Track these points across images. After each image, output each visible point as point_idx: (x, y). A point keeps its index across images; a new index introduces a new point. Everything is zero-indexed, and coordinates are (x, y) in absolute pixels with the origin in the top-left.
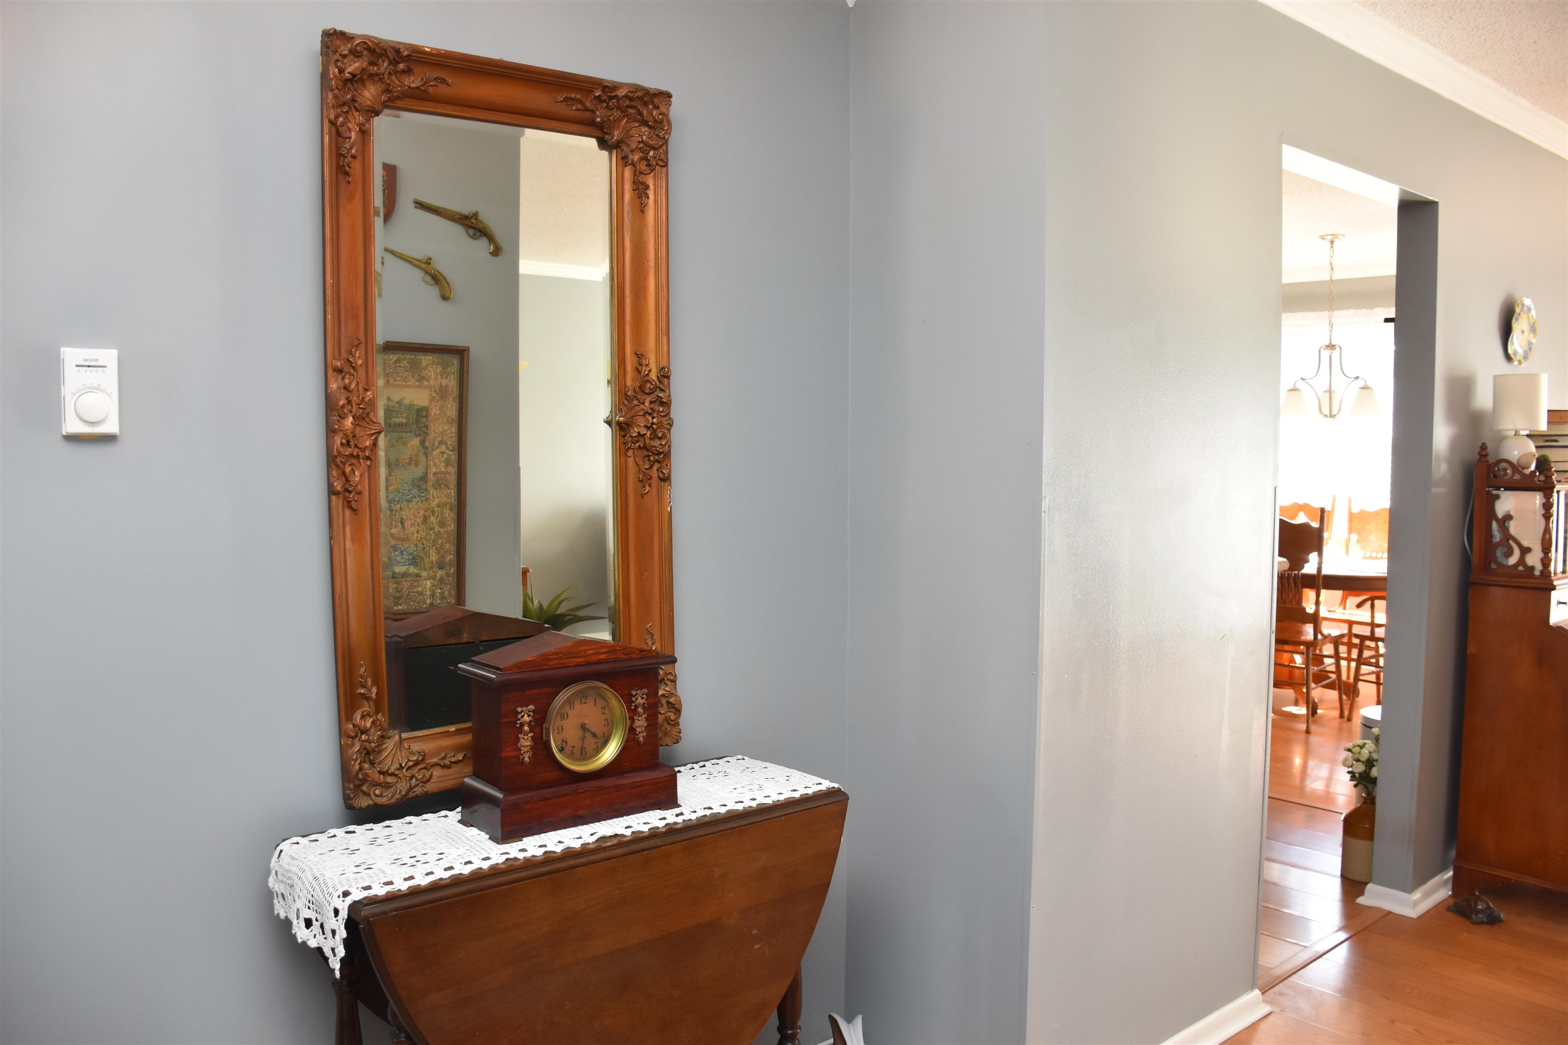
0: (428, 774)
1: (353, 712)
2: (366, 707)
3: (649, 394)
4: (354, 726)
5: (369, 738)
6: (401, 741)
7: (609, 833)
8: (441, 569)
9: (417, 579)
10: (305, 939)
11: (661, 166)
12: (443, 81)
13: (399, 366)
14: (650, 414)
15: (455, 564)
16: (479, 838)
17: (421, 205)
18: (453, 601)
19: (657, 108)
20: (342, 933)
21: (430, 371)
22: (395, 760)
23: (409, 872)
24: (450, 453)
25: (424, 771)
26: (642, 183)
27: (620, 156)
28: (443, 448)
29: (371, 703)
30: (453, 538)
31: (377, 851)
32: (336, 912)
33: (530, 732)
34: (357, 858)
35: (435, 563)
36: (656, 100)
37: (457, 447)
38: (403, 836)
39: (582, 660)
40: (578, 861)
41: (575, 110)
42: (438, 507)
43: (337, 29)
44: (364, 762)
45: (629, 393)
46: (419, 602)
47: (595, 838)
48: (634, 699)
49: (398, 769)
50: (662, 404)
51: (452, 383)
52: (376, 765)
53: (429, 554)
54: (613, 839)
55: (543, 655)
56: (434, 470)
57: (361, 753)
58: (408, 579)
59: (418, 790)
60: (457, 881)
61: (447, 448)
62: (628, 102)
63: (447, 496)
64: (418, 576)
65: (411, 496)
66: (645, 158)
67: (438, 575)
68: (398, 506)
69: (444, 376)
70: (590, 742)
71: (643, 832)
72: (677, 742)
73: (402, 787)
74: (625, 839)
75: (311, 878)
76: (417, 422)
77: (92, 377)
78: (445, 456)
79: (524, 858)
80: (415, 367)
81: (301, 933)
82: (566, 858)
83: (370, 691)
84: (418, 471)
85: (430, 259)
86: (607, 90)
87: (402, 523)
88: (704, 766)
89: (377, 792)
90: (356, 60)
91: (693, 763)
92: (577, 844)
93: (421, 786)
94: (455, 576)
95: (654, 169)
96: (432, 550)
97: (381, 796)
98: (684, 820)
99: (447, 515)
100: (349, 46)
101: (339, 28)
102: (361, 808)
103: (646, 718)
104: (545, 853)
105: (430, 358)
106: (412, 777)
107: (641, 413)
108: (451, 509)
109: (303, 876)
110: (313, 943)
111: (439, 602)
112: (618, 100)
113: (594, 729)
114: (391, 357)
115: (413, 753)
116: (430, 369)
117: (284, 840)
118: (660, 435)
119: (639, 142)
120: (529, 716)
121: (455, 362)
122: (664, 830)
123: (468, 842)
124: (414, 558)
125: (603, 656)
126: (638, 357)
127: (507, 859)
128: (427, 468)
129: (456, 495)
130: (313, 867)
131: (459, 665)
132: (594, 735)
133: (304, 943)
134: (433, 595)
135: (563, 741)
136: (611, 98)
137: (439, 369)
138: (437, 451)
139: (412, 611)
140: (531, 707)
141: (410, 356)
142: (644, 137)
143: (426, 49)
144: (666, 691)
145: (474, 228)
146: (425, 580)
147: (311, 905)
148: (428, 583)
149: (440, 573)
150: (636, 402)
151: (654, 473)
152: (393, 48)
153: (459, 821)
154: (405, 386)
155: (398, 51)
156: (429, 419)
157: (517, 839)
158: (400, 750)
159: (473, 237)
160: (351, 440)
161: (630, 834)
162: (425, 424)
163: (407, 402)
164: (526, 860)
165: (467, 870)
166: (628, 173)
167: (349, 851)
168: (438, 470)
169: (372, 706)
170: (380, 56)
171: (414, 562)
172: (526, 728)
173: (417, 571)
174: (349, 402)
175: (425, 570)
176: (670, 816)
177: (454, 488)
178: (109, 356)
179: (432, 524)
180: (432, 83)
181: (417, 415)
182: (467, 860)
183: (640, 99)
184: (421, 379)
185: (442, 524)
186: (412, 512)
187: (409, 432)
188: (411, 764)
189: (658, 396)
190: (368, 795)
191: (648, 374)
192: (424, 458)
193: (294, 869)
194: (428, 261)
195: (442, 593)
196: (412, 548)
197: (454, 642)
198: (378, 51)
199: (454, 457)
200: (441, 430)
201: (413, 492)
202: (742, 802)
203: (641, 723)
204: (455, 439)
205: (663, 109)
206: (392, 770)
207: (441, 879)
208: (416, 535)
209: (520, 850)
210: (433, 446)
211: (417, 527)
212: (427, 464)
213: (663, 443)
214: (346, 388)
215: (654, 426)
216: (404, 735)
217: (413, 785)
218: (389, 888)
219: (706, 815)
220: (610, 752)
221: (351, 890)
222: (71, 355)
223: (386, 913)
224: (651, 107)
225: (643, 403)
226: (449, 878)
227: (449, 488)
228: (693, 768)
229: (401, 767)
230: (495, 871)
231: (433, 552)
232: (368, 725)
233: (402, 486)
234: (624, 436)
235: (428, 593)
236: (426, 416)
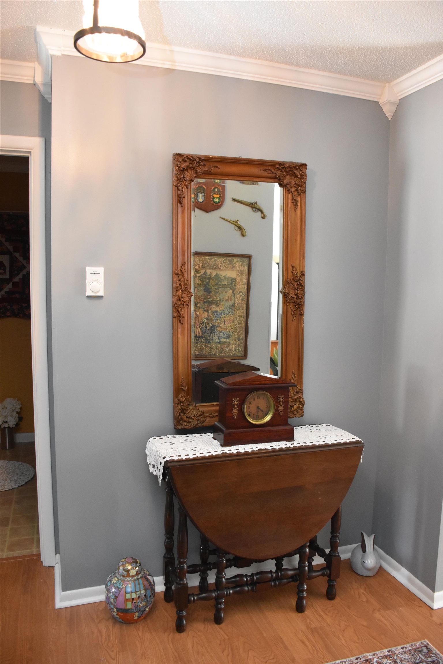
0: (204, 420)
1: (178, 395)
2: (183, 394)
3: (296, 282)
4: (178, 400)
5: (184, 405)
6: (195, 406)
7: (263, 448)
8: (239, 340)
9: (230, 344)
10: (152, 471)
11: (303, 193)
12: (217, 167)
13: (225, 262)
14: (297, 289)
15: (244, 339)
16: (216, 444)
17: (235, 200)
18: (243, 353)
19: (301, 170)
20: (162, 471)
21: (237, 264)
22: (193, 413)
23: (187, 453)
24: (244, 296)
25: (203, 418)
26: (295, 200)
27: (287, 190)
28: (241, 294)
29: (185, 392)
30: (244, 329)
31: (180, 445)
32: (161, 463)
33: (237, 407)
34: (172, 446)
35: (236, 338)
36: (301, 168)
37: (247, 294)
38: (191, 440)
39: (258, 382)
40: (249, 456)
41: (268, 173)
42: (239, 317)
43: (177, 153)
44: (181, 413)
45: (289, 281)
46: (229, 353)
47: (257, 449)
48: (279, 399)
49: (193, 417)
50: (302, 286)
51: (245, 269)
52: (185, 414)
53: (234, 334)
54: (264, 450)
55: (244, 380)
56: (237, 302)
57: (180, 410)
58: (226, 344)
59: (200, 425)
60: (204, 458)
61: (243, 294)
62: (290, 169)
63: (242, 313)
64: (230, 343)
65: (228, 312)
66: (296, 190)
67: (238, 343)
68: (223, 316)
69: (242, 266)
70: (260, 413)
71: (276, 449)
72: (302, 416)
73: (194, 423)
74: (269, 451)
75: (156, 451)
76: (231, 284)
77: (95, 277)
78: (242, 297)
79: (229, 453)
80: (231, 262)
81: (151, 469)
82: (244, 455)
83: (185, 388)
84: (231, 303)
85: (238, 221)
86: (281, 165)
87: (224, 322)
88: (312, 427)
89: (185, 424)
90: (184, 163)
91: (308, 425)
92: (250, 450)
93: (202, 424)
94: (244, 344)
95: (301, 194)
96: (235, 333)
97: (186, 425)
98: (293, 446)
99: (242, 320)
100: (182, 158)
101: (178, 152)
102: (179, 429)
103: (283, 406)
104: (237, 452)
105: (237, 259)
106: (199, 420)
107: (293, 289)
108: (243, 318)
109: (154, 450)
110: (155, 473)
111: (237, 353)
112: (285, 168)
113: (262, 409)
114: (222, 259)
115: (199, 412)
116: (237, 263)
117: (152, 437)
118: (300, 297)
119: (294, 184)
120: (237, 402)
121: (247, 261)
122: (285, 449)
123: (212, 445)
124: (228, 336)
125: (267, 382)
126: (293, 267)
127: (223, 453)
128: (234, 302)
129: (245, 312)
130: (157, 447)
131: (215, 381)
132: (262, 411)
133: (152, 473)
134: (235, 351)
135: (250, 412)
136: (283, 168)
137: (241, 263)
138: (239, 295)
139: (227, 356)
140: (238, 399)
141: (229, 258)
142: (296, 182)
143: (210, 156)
144: (299, 396)
145: (256, 208)
146: (232, 344)
147: (154, 460)
148: (234, 346)
149: (238, 342)
150: (291, 285)
151: (298, 312)
152: (198, 157)
153: (213, 438)
154: (227, 270)
155: (200, 158)
156: (236, 283)
157: (229, 446)
158: (195, 410)
159: (255, 212)
160: (181, 298)
161: (271, 449)
162: (234, 285)
163: (228, 276)
164: (230, 454)
165: (207, 455)
166: (290, 196)
167: (171, 443)
168: (239, 303)
169: (185, 393)
170: (193, 161)
171: (228, 337)
172: (236, 406)
173: (229, 341)
174: (180, 285)
175: (233, 341)
176: (289, 444)
177: (245, 309)
178: (101, 270)
179: (236, 323)
180: (213, 168)
181: (231, 281)
182: (209, 451)
183: (295, 167)
184: (233, 267)
185: (240, 323)
186: (228, 319)
187: (228, 288)
188: (198, 415)
189: (300, 283)
190: (182, 424)
191: (296, 274)
192: (234, 298)
193: (152, 447)
194: (237, 221)
195: (239, 350)
196: (228, 332)
197: (221, 372)
198: (192, 159)
199: (245, 298)
200: (240, 287)
201: (229, 311)
202: (319, 442)
203: (281, 408)
204: (246, 290)
205: (304, 171)
206: (191, 417)
207: (198, 457)
208: (229, 327)
209: (229, 450)
210: (237, 293)
211: (230, 324)
212: (235, 300)
213: (301, 301)
214: (179, 280)
215: (298, 294)
216: (197, 405)
217: (198, 423)
218: (179, 458)
219: (303, 445)
220: (268, 418)
221: (166, 457)
222: (89, 270)
223: (176, 466)
224: (299, 170)
225: (294, 285)
226: (201, 457)
227: (243, 310)
228: (307, 427)
229: (195, 416)
230: (217, 456)
231: (235, 334)
232: (184, 400)
233: (225, 308)
234: (286, 298)
235: (233, 349)
236: (235, 282)
